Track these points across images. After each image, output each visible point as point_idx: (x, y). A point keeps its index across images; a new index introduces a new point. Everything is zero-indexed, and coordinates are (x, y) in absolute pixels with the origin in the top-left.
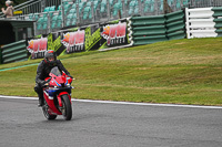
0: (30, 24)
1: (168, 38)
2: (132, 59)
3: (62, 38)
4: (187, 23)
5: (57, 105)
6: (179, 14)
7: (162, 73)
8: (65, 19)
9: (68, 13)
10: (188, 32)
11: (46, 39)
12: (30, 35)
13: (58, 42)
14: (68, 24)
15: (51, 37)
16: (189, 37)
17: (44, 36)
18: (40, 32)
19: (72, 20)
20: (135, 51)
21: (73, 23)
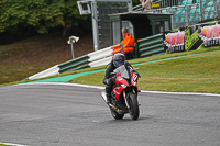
0: (168, 17)
3: (200, 31)
8: (203, 13)
9: (206, 6)
11: (183, 33)
12: (167, 29)
13: (195, 35)
14: (206, 17)
15: (188, 31)
17: (182, 30)
18: (177, 25)
19: (209, 13)
21: (211, 17)
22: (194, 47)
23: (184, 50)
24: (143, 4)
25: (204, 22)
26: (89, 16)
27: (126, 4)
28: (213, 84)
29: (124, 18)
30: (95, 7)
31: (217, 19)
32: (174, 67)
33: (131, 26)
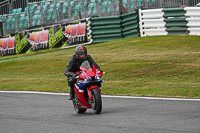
1: (123, 36)
3: (29, 37)
4: (140, 23)
5: (87, 98)
6: (133, 15)
10: (141, 31)
15: (18, 36)
16: (142, 35)
19: (37, 21)
20: (94, 48)
21: (38, 24)
22: (23, 51)
23: (15, 54)
25: (32, 28)
28: (41, 83)
31: (44, 25)
32: (7, 68)
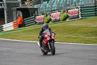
0: (37, 9)
1: (96, 15)
2: (81, 24)
7: (94, 31)
8: (52, 7)
9: (53, 4)
11: (43, 16)
12: (36, 14)
13: (48, 17)
14: (53, 9)
15: (45, 15)
17: (43, 15)
20: (82, 21)
21: (55, 9)
24: (26, 4)
25: (52, 11)
26: (3, 9)
27: (19, 4)
29: (18, 10)
30: (5, 5)
31: (58, 10)
33: (21, 13)
